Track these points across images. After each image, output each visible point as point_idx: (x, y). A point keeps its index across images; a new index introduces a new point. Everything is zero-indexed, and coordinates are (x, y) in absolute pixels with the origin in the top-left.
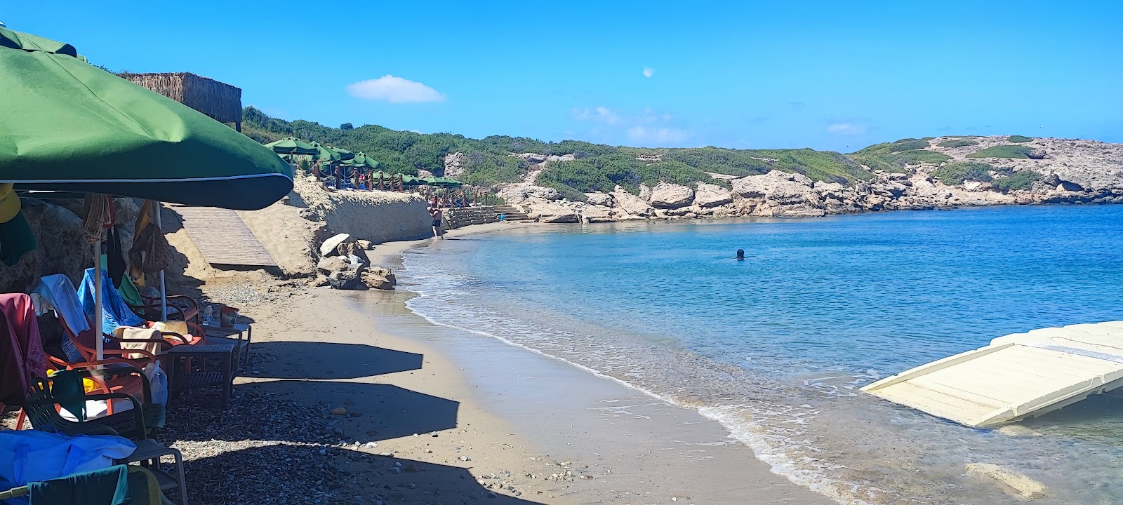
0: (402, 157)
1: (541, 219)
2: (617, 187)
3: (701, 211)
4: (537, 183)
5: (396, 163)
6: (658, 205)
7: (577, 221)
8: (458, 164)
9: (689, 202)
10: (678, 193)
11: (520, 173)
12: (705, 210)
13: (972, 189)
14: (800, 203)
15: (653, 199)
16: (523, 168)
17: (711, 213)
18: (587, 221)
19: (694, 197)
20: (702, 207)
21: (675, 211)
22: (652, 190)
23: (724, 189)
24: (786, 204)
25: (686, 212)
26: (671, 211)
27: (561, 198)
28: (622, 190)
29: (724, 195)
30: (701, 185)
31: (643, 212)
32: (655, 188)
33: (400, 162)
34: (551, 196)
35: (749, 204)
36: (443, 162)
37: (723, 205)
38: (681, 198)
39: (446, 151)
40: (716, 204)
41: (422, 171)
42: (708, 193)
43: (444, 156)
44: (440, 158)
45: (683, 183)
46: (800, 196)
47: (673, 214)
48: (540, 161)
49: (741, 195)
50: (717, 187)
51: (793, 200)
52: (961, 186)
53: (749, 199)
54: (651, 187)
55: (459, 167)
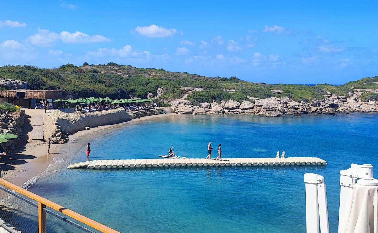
0: (144, 88)
1: (179, 113)
2: (214, 101)
3: (240, 111)
4: (186, 99)
5: (141, 90)
6: (226, 108)
7: (192, 114)
8: (161, 91)
9: (238, 107)
10: (234, 104)
11: (181, 95)
12: (242, 111)
13: (371, 104)
14: (276, 110)
15: (225, 106)
16: (183, 93)
17: (244, 112)
18: (195, 114)
19: (240, 106)
20: (241, 110)
21: (232, 111)
22: (226, 102)
23: (251, 103)
24: (270, 110)
25: (235, 111)
26: (231, 110)
27: (192, 105)
28: (215, 102)
29: (251, 105)
30: (244, 101)
31: (219, 111)
32: (227, 102)
33: (143, 90)
34: (188, 104)
35: (258, 109)
36: (157, 90)
37: (249, 109)
38: (235, 106)
39: (158, 87)
40: (247, 109)
41: (149, 93)
42: (246, 104)
43: (157, 88)
44: (156, 89)
45: (238, 100)
46: (276, 108)
47: (231, 112)
48: (191, 90)
49: (257, 106)
50: (249, 102)
51: (273, 109)
52: (367, 103)
53: (259, 108)
54: (226, 101)
55: (162, 92)
